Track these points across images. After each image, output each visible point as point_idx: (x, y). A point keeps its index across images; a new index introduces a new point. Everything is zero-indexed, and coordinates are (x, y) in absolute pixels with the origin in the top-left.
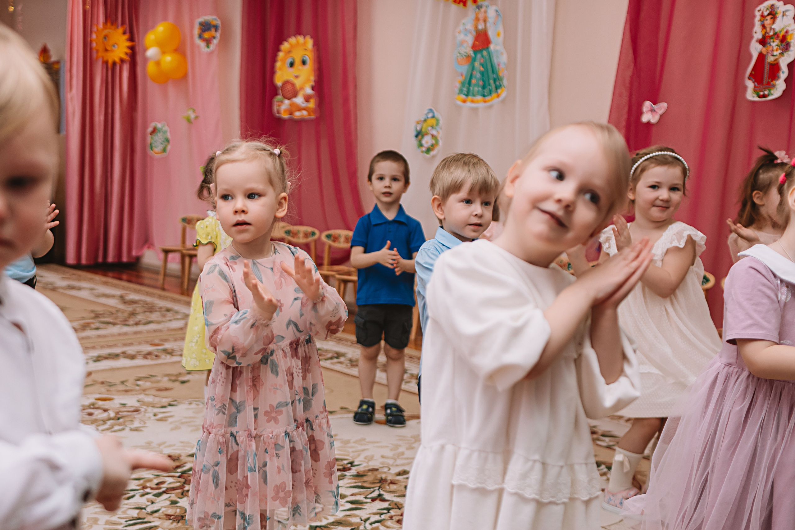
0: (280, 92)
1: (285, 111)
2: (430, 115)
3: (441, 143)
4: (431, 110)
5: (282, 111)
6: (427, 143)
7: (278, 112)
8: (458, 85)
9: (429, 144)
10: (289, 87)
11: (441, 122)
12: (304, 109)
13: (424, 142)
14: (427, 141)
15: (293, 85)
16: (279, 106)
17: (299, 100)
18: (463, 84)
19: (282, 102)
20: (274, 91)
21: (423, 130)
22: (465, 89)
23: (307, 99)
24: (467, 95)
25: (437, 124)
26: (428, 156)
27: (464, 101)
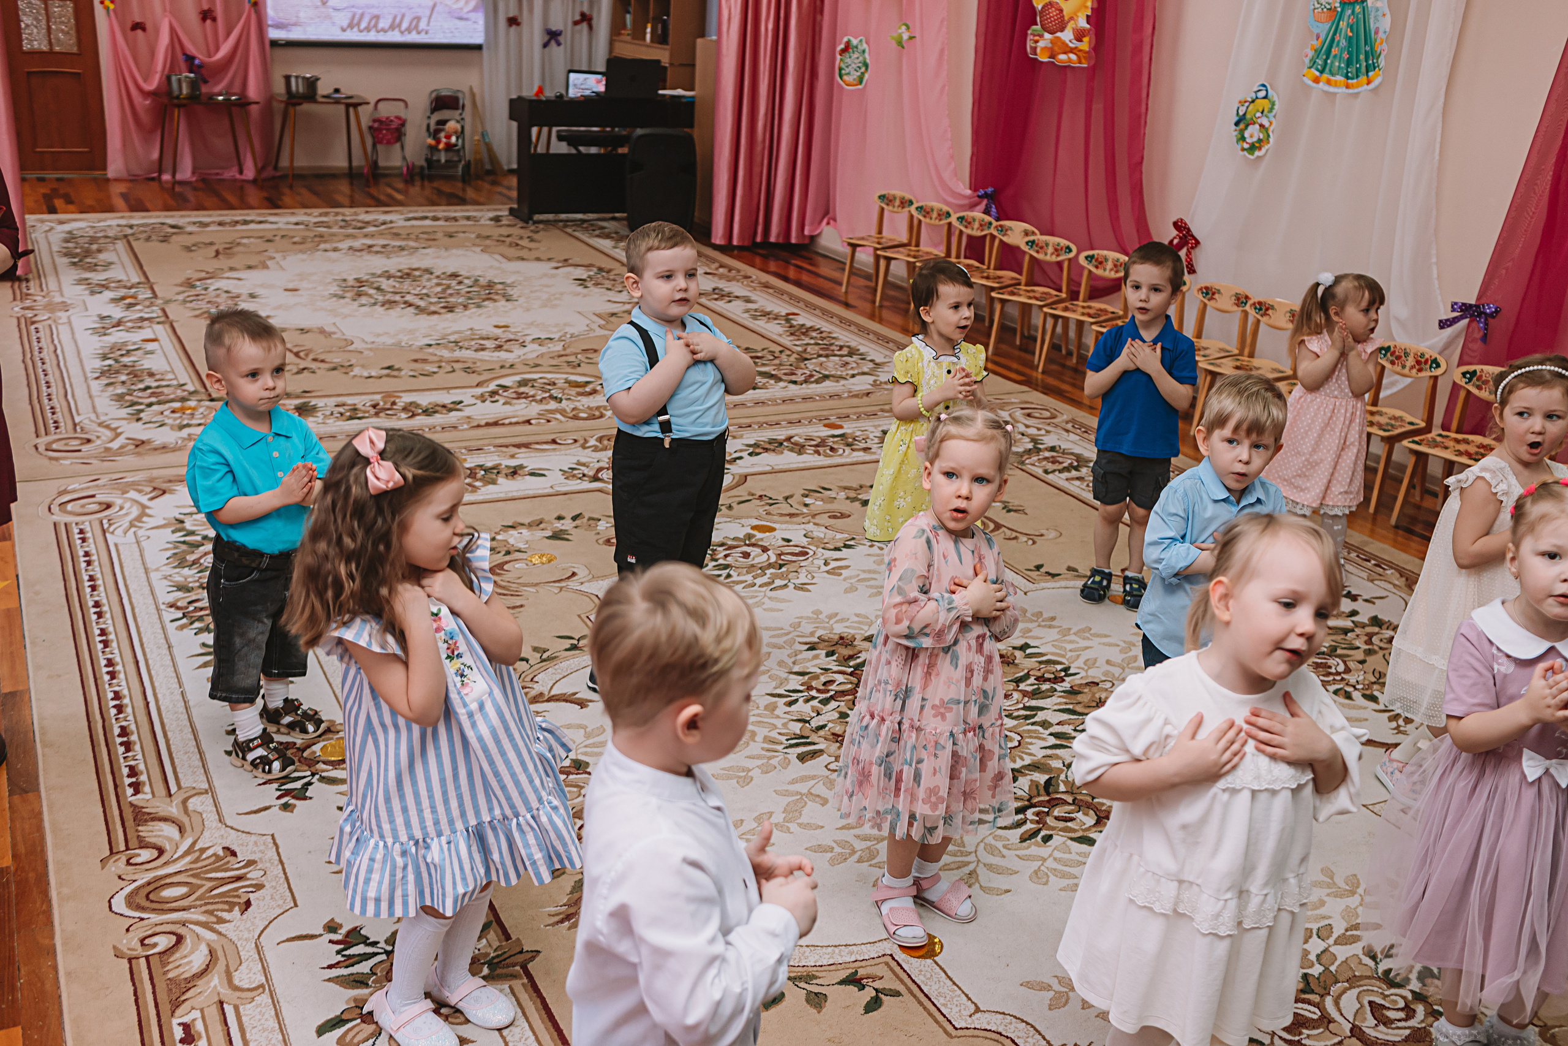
0: (1038, 19)
1: (1043, 49)
2: (1262, 94)
3: (1271, 140)
4: (1264, 85)
5: (1038, 50)
6: (1251, 136)
7: (1034, 50)
8: (1311, 54)
9: (1255, 139)
10: (1053, 12)
11: (1276, 107)
12: (1072, 50)
13: (1247, 134)
14: (1253, 133)
15: (1061, 11)
16: (1037, 42)
17: (1067, 36)
18: (1318, 52)
19: (1041, 36)
20: (1031, 17)
21: (1248, 116)
22: (1320, 62)
23: (1079, 36)
24: (1322, 72)
25: (1271, 110)
26: (1251, 157)
27: (1316, 80)
